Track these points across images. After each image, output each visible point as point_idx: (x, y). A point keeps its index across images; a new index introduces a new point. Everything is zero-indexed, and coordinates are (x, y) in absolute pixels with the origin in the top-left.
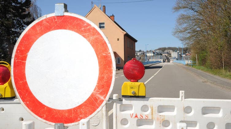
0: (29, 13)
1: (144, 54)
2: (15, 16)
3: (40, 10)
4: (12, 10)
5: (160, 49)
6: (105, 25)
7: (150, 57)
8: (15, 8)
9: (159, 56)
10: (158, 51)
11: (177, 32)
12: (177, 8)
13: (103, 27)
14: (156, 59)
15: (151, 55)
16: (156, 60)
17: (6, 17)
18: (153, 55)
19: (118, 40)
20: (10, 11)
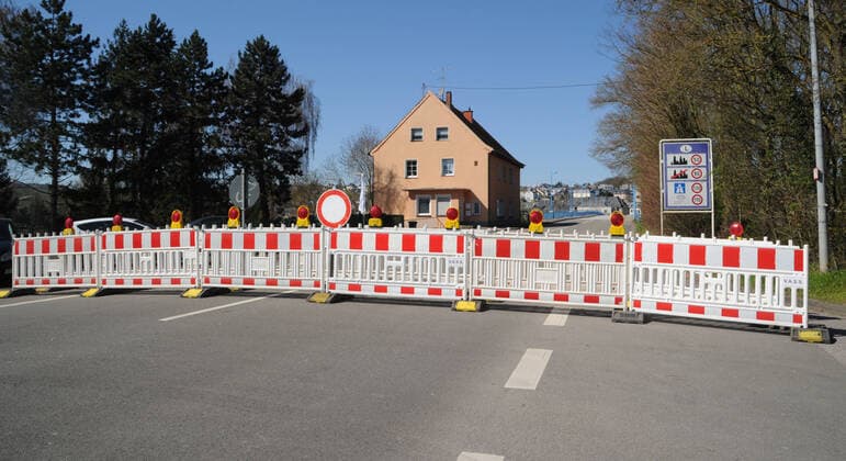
0: (299, 115)
1: (566, 192)
2: (274, 120)
3: (319, 103)
4: (269, 109)
5: (608, 181)
6: (448, 133)
7: (580, 202)
8: (276, 107)
9: (603, 199)
10: (603, 186)
11: (599, 150)
12: (598, 102)
13: (446, 136)
14: (593, 206)
15: (584, 196)
16: (594, 209)
17: (259, 125)
18: (589, 195)
19: (476, 163)
20: (265, 111)
